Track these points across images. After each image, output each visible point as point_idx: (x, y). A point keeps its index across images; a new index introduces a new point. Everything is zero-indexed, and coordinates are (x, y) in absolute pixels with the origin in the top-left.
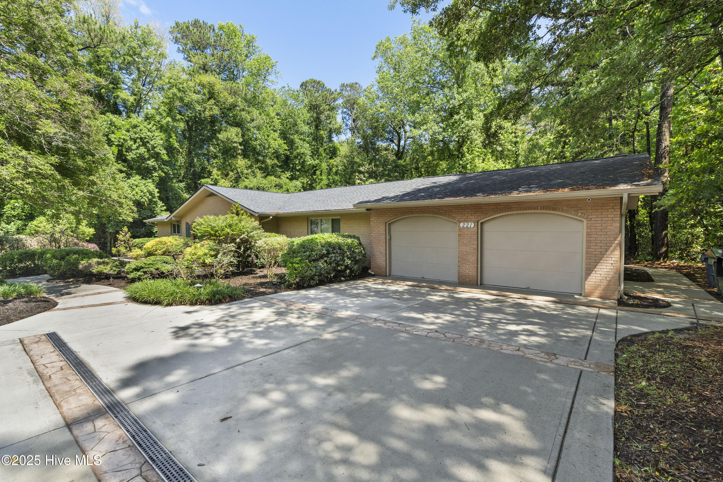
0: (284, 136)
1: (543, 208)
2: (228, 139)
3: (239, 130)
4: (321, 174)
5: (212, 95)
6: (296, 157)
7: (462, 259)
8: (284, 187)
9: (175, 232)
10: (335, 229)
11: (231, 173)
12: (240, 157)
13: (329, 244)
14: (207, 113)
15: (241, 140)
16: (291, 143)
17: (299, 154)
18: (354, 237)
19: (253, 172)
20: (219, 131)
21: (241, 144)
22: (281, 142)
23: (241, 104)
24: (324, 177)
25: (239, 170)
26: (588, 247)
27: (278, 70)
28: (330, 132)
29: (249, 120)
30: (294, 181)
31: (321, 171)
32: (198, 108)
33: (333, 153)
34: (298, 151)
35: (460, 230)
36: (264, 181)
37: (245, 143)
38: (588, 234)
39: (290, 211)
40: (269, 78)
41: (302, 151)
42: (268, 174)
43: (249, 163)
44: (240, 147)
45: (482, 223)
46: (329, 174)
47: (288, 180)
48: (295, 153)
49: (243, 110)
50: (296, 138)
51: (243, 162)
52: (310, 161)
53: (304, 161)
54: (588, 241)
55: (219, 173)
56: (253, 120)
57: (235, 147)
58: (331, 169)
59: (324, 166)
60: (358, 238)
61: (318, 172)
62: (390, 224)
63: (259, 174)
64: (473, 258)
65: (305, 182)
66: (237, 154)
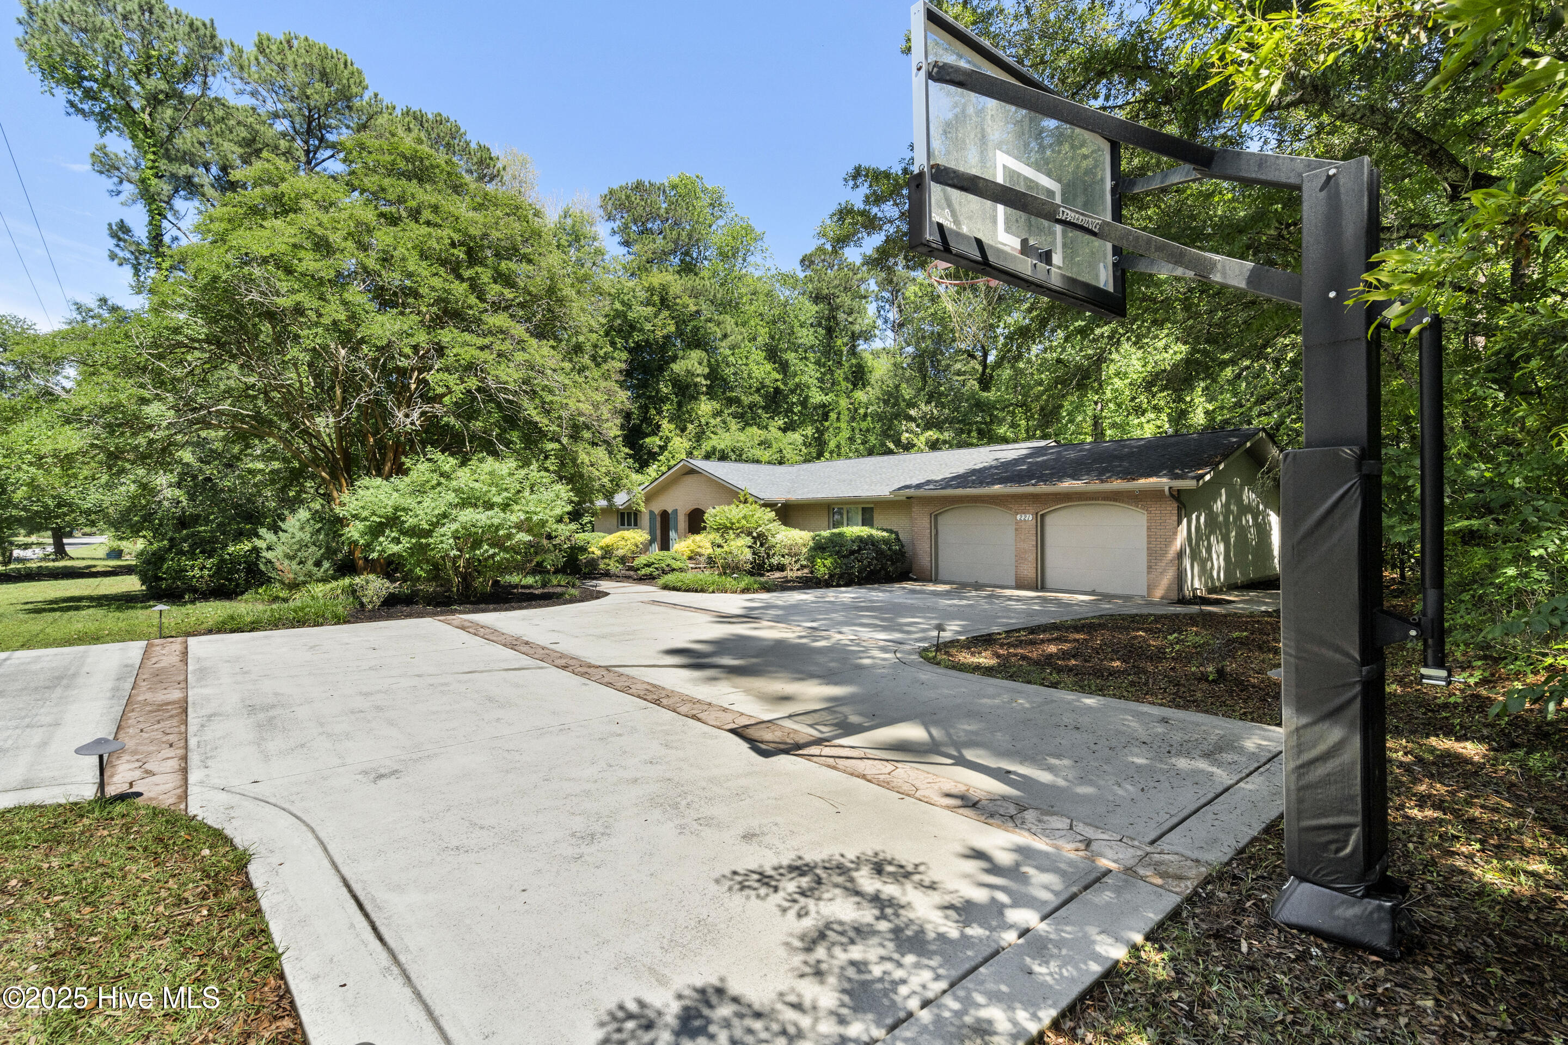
0: (772, 354)
1: (1105, 499)
2: (688, 371)
3: (704, 354)
4: (838, 419)
5: (664, 302)
6: (793, 392)
7: (1019, 558)
8: (775, 445)
9: (623, 524)
10: (867, 521)
11: (690, 427)
12: (703, 398)
13: (860, 539)
14: (659, 334)
15: (707, 370)
16: (784, 367)
17: (798, 386)
18: (890, 531)
19: (724, 422)
20: (674, 359)
21: (706, 377)
22: (769, 367)
23: (707, 311)
24: (843, 425)
25: (703, 420)
26: (1149, 543)
27: (765, 246)
28: (854, 337)
29: (719, 335)
30: (789, 433)
31: (839, 414)
32: (648, 326)
33: (859, 377)
34: (797, 380)
35: (1017, 523)
36: (742, 437)
37: (714, 375)
38: (1149, 528)
39: (805, 497)
40: (750, 259)
41: (805, 379)
42: (747, 424)
43: (718, 406)
44: (704, 382)
45: (1042, 516)
46: (853, 419)
47: (780, 433)
48: (791, 384)
49: (710, 320)
50: (791, 356)
51: (709, 407)
52: (817, 397)
53: (807, 397)
54: (1149, 536)
55: (672, 427)
56: (725, 336)
57: (696, 385)
58: (856, 410)
59: (844, 403)
60: (897, 534)
61: (833, 416)
62: (936, 516)
63: (734, 425)
64: (1031, 557)
65: (810, 434)
66: (698, 393)
